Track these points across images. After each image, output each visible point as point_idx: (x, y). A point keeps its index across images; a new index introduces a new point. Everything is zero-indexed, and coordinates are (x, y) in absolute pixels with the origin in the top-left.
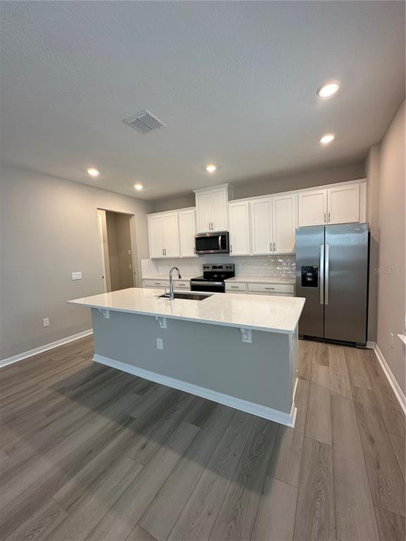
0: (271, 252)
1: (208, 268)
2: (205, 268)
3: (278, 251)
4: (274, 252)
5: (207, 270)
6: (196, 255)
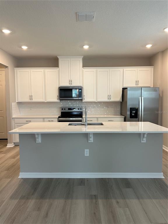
0: (108, 100)
1: (65, 109)
2: (62, 109)
3: (112, 100)
4: (110, 100)
5: (64, 111)
6: (59, 101)
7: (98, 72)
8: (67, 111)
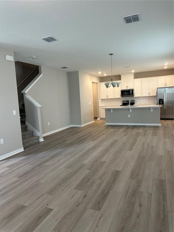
0: (149, 95)
5: (124, 102)
6: (121, 97)
7: (142, 80)
8: (126, 102)
